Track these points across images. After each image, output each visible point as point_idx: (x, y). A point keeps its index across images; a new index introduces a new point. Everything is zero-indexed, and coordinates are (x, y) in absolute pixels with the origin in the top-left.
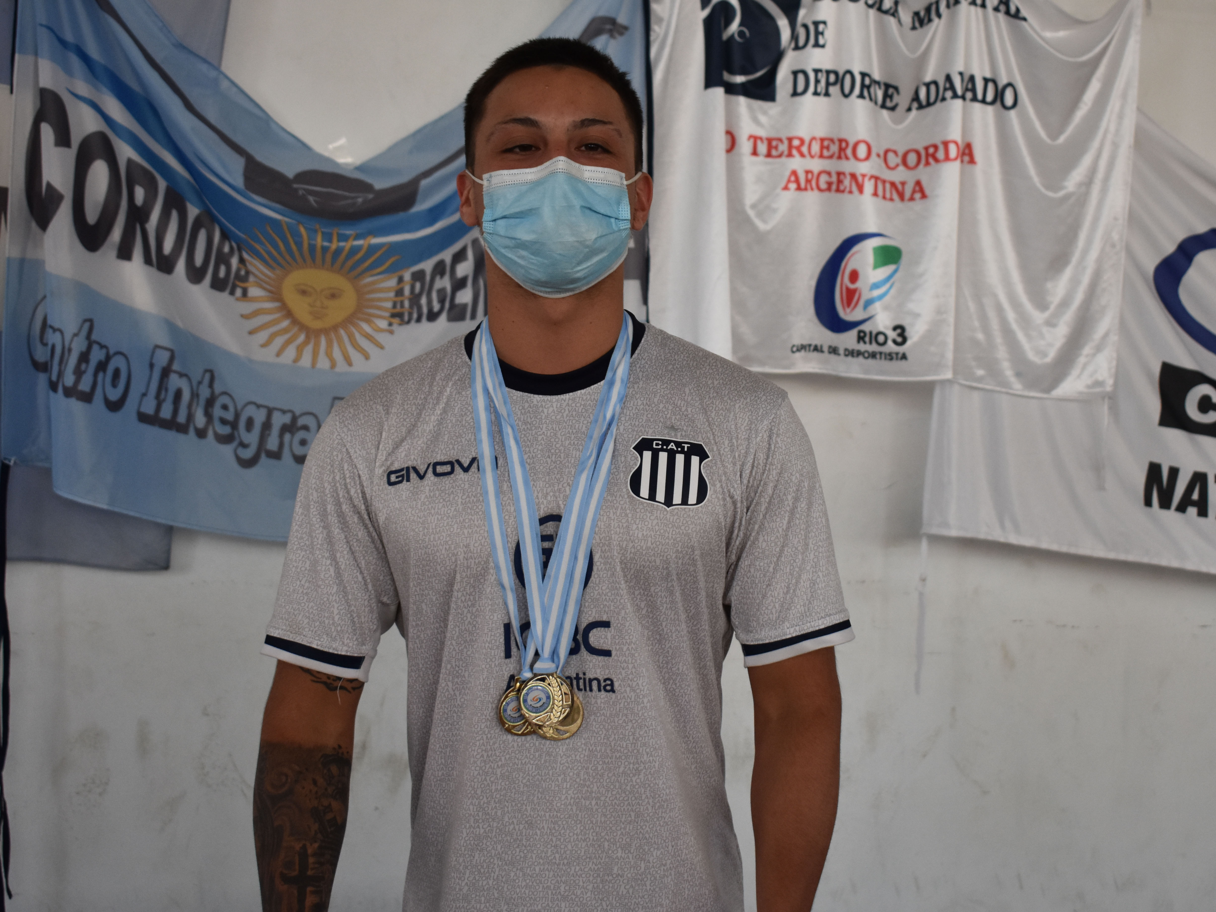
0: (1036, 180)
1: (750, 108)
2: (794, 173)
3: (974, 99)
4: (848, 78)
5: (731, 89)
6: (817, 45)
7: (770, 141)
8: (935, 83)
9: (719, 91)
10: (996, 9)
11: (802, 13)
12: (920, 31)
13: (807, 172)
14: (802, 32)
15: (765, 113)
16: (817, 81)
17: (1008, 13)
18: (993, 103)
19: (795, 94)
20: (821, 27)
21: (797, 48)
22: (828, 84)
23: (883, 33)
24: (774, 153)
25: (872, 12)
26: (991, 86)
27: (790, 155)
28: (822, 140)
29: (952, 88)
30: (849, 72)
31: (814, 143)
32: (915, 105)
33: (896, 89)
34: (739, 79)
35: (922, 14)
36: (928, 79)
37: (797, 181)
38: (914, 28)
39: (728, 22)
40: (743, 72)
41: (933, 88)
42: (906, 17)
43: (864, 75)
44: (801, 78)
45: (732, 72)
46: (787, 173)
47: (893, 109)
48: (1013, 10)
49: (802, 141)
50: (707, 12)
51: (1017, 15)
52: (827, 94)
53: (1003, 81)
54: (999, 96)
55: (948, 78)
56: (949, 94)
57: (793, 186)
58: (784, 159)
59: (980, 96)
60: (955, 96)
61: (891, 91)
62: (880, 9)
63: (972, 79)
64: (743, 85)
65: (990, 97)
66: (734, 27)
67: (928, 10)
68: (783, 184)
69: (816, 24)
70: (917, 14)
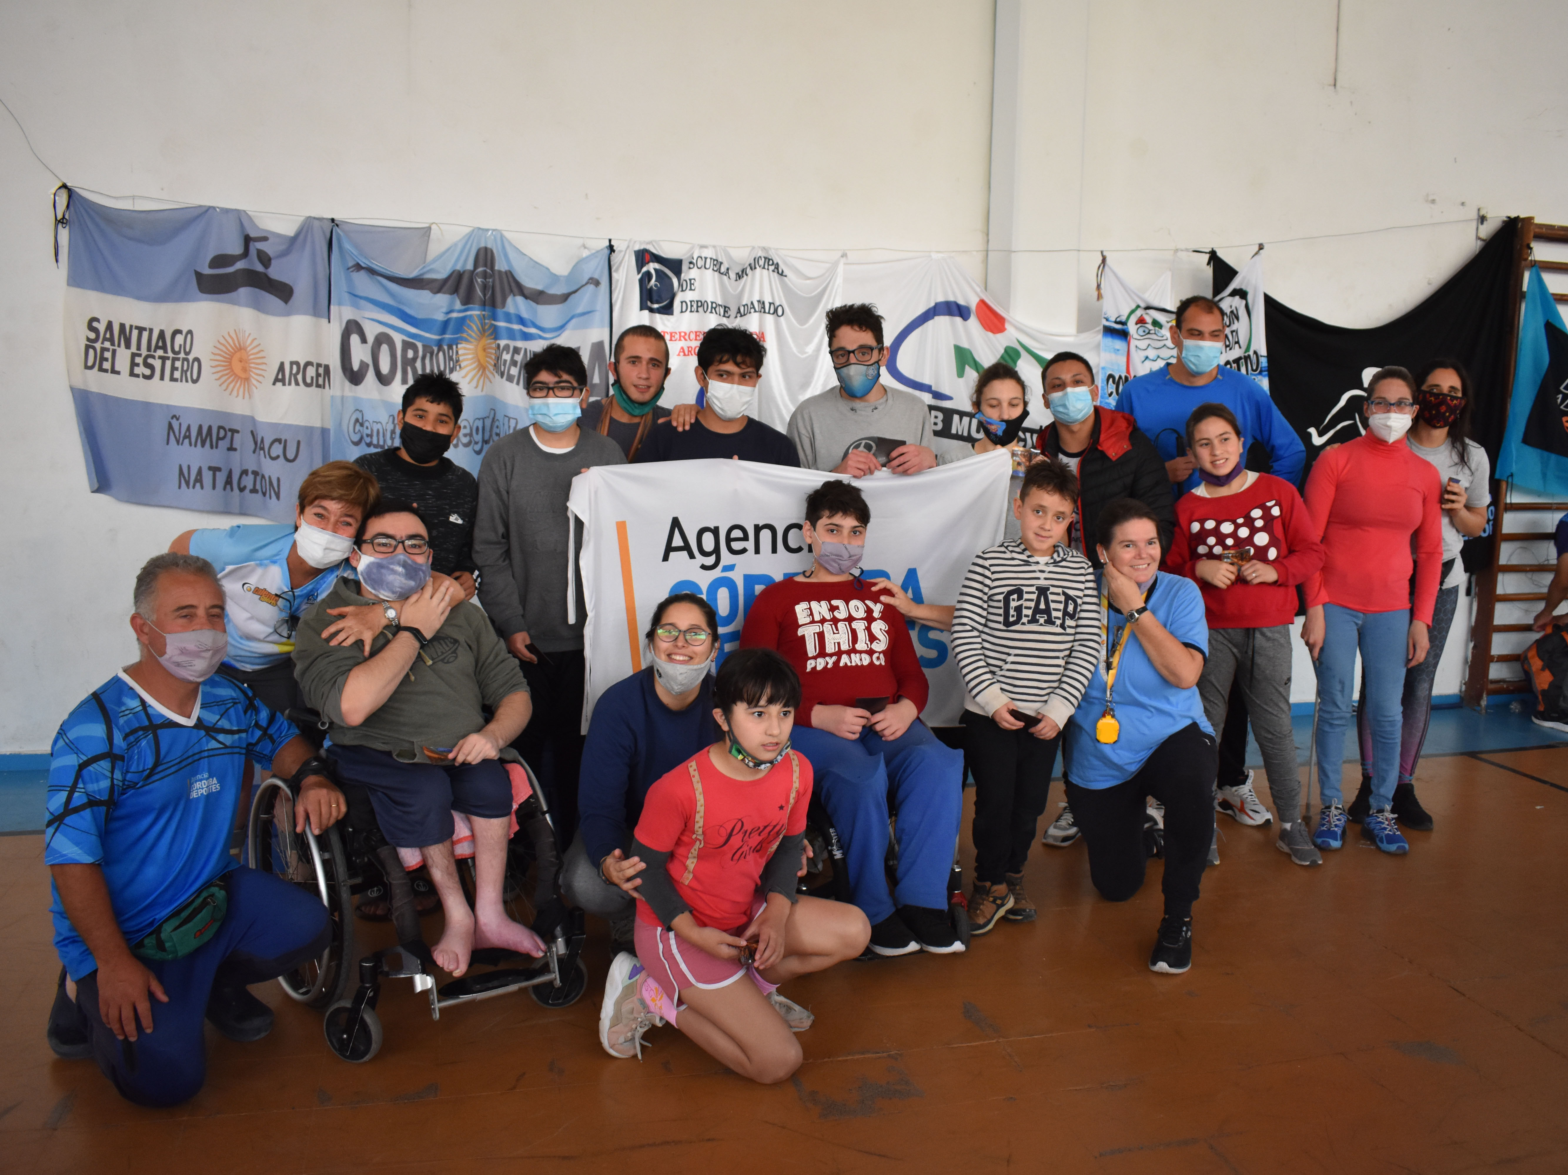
0: (795, 350)
1: (661, 319)
2: (682, 348)
3: (765, 312)
4: (706, 304)
5: (652, 310)
6: (691, 289)
7: (671, 334)
8: (747, 305)
9: (646, 312)
10: (773, 271)
11: (683, 275)
12: (739, 281)
13: (688, 348)
14: (685, 283)
15: (669, 320)
16: (692, 306)
17: (778, 273)
18: (773, 314)
19: (682, 312)
20: (692, 281)
21: (682, 291)
22: (698, 307)
23: (722, 284)
24: (673, 339)
25: (716, 274)
26: (772, 306)
27: (680, 340)
28: (696, 332)
29: (754, 307)
30: (706, 301)
31: (691, 334)
32: (739, 315)
33: (729, 308)
34: (656, 306)
35: (740, 273)
36: (744, 303)
37: (684, 352)
38: (736, 280)
39: (650, 279)
40: (657, 303)
41: (746, 307)
42: (733, 275)
43: (712, 303)
44: (684, 304)
45: (652, 303)
46: (679, 348)
47: (728, 317)
48: (780, 271)
49: (685, 334)
50: (640, 275)
51: (782, 274)
52: (697, 311)
53: (777, 304)
54: (776, 311)
55: (752, 303)
56: (752, 310)
57: (682, 354)
58: (677, 342)
59: (767, 311)
60: (755, 311)
61: (727, 309)
62: (720, 272)
63: (763, 303)
64: (658, 309)
65: (772, 311)
66: (653, 282)
67: (743, 271)
68: (677, 353)
69: (690, 280)
70: (737, 274)
